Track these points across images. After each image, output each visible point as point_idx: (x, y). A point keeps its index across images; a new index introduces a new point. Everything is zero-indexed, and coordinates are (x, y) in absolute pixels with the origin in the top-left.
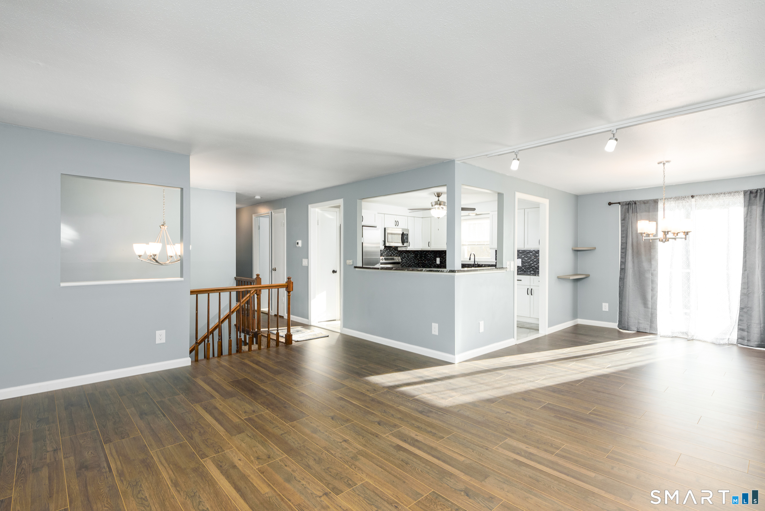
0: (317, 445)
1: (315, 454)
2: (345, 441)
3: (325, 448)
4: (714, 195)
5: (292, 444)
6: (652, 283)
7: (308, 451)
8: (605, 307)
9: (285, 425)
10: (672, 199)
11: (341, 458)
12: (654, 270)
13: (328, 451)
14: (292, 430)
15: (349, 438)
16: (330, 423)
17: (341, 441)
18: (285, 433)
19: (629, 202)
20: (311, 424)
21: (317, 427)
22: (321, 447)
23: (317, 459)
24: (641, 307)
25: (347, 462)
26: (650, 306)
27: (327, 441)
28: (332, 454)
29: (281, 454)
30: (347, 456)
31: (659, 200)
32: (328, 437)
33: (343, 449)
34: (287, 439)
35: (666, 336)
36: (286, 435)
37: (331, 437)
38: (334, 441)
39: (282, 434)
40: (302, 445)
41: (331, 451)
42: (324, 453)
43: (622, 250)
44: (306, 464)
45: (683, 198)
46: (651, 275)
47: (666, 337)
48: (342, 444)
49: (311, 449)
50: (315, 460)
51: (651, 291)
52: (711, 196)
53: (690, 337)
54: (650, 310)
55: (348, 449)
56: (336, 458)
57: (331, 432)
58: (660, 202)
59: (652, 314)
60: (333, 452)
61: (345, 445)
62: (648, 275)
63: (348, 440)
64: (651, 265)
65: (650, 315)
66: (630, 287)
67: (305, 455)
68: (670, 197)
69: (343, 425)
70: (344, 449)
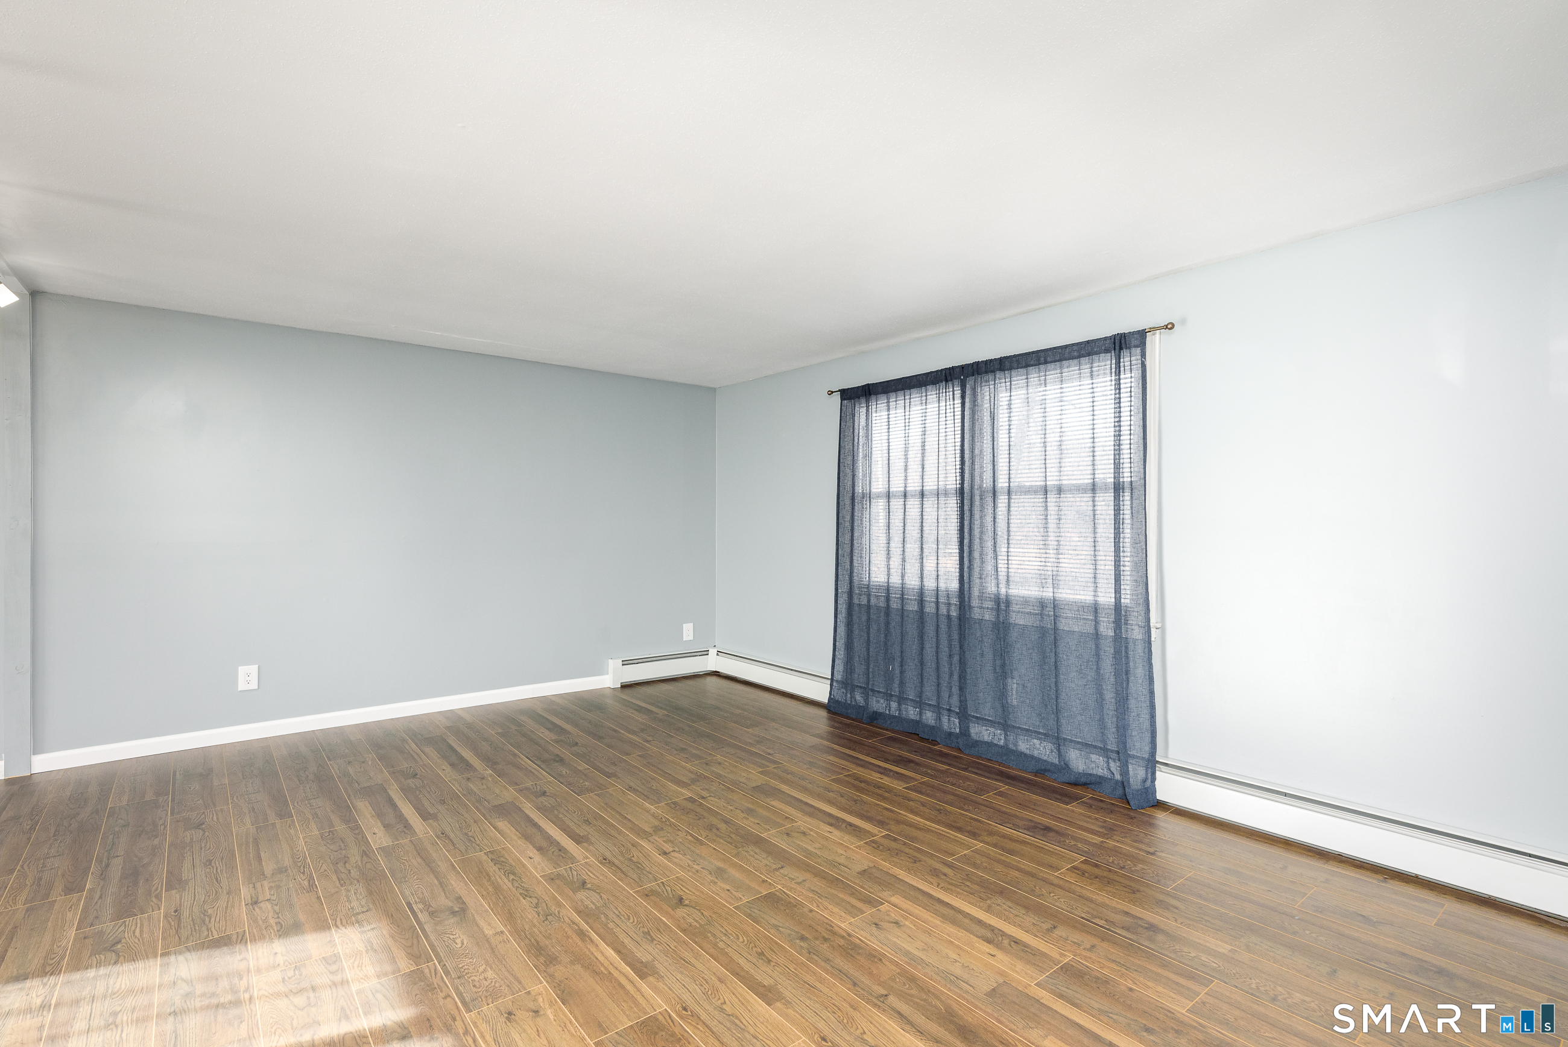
0: (715, 849)
1: (717, 836)
2: (665, 853)
3: (701, 843)
5: (757, 851)
7: (729, 840)
9: (784, 886)
11: (679, 830)
13: (697, 839)
14: (766, 874)
15: (657, 857)
16: (689, 890)
17: (672, 854)
18: (777, 870)
20: (729, 888)
21: (716, 880)
22: (708, 845)
23: (714, 830)
25: (671, 825)
27: (698, 855)
28: (691, 835)
29: (772, 837)
30: (668, 832)
32: (695, 861)
33: (672, 842)
34: (770, 858)
36: (774, 866)
37: (689, 861)
38: (685, 855)
39: (782, 868)
40: (740, 849)
41: (693, 839)
42: (704, 837)
44: (729, 825)
48: (671, 849)
49: (725, 843)
50: (718, 829)
55: (664, 841)
56: (686, 830)
57: (688, 871)
60: (690, 838)
61: (668, 847)
63: (659, 855)
67: (733, 836)
69: (661, 885)
70: (670, 841)
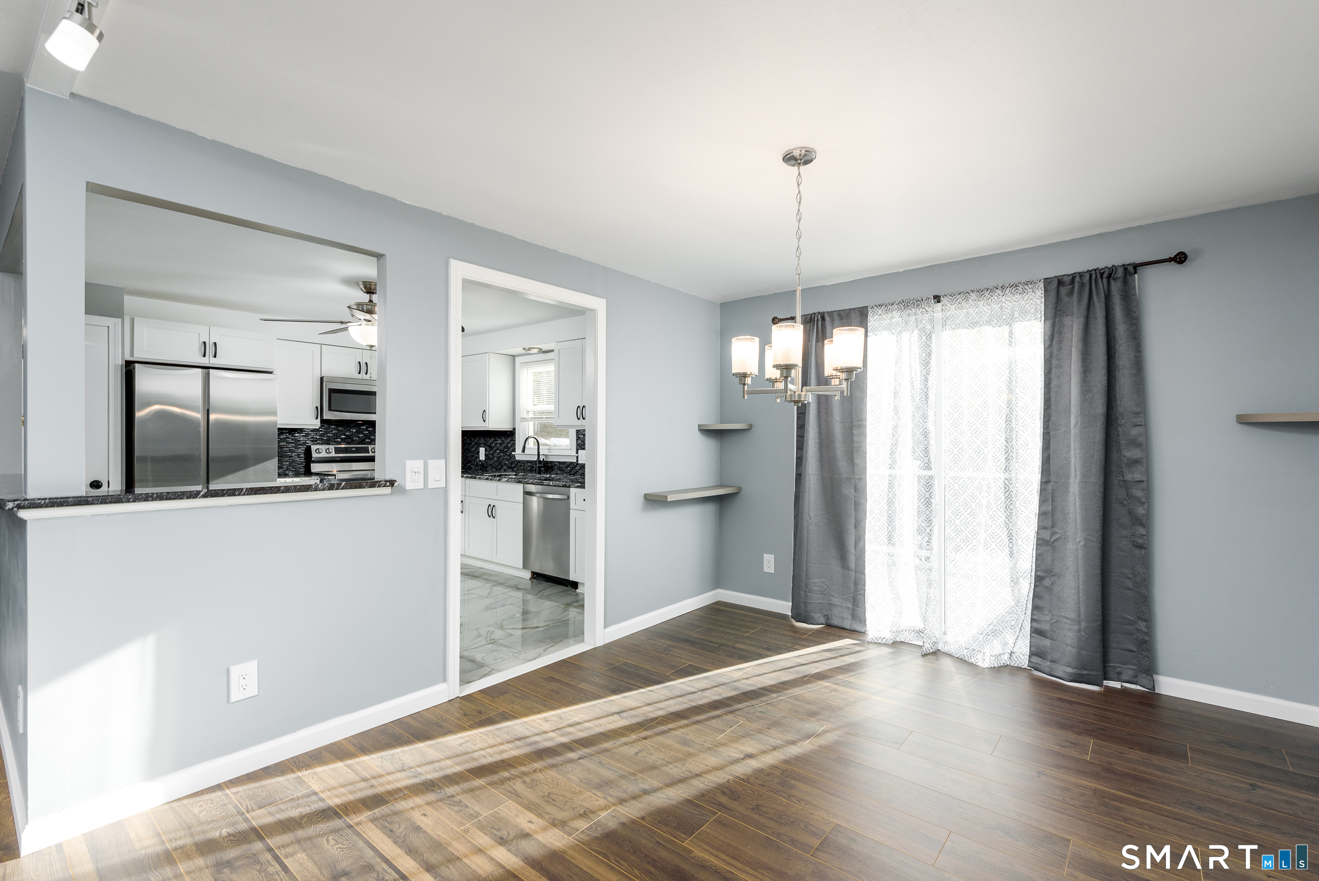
4: (980, 292)
6: (855, 509)
8: (769, 563)
10: (895, 306)
12: (860, 479)
19: (811, 317)
24: (835, 566)
26: (852, 565)
31: (869, 309)
35: (880, 641)
43: (799, 430)
45: (917, 303)
46: (853, 491)
47: (879, 643)
51: (853, 527)
52: (973, 296)
53: (929, 646)
54: (853, 574)
58: (871, 315)
59: (856, 584)
62: (848, 491)
64: (853, 466)
65: (853, 587)
66: (811, 518)
68: (891, 302)
